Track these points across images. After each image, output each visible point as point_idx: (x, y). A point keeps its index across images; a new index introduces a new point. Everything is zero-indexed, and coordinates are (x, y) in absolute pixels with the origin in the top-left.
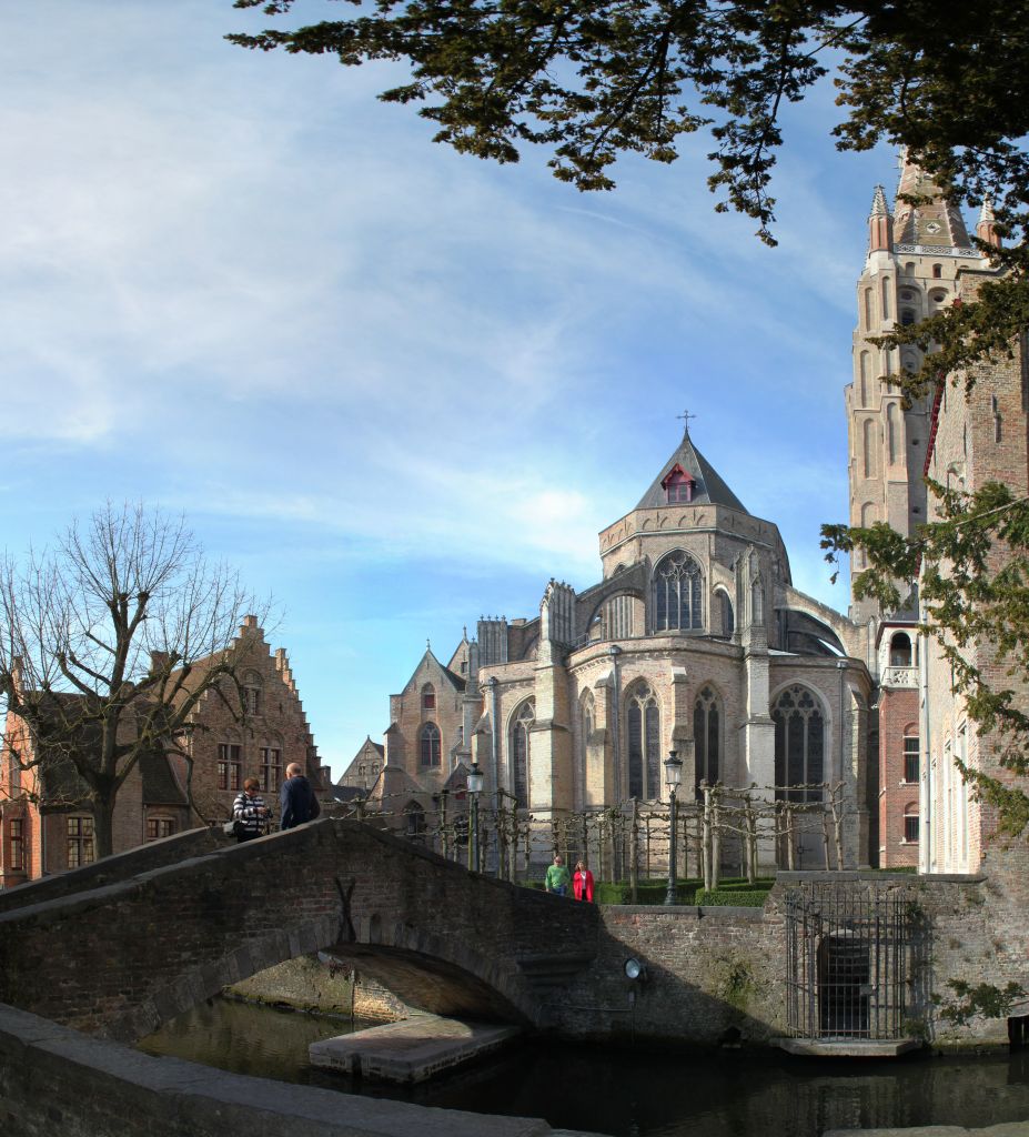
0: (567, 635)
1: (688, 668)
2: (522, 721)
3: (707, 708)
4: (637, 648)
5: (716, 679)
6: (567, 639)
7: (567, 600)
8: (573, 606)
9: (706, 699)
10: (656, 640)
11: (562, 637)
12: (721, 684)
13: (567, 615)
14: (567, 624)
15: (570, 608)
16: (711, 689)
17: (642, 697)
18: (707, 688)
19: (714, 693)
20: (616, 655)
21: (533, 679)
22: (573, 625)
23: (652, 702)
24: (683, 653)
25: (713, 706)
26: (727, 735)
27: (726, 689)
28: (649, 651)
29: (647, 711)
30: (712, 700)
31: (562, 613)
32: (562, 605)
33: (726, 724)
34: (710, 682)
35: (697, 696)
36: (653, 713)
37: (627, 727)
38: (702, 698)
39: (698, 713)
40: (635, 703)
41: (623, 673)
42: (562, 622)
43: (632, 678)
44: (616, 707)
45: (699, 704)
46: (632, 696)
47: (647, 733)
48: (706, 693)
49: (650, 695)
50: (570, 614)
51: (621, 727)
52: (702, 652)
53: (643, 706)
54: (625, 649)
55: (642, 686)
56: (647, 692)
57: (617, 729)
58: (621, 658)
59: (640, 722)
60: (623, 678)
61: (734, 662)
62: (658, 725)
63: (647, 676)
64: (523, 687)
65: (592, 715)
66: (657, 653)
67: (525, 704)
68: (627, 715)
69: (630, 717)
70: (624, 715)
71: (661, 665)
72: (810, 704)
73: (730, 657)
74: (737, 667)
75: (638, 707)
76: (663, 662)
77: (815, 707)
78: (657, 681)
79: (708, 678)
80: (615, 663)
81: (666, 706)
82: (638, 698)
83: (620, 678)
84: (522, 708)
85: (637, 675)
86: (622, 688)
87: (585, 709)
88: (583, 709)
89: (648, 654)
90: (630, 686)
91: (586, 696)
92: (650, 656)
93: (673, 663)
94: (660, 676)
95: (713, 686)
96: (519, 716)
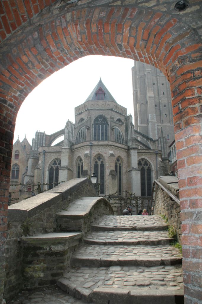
0: (72, 139)
1: (114, 152)
2: (53, 166)
3: (118, 165)
4: (98, 144)
5: (121, 156)
6: (72, 140)
7: (72, 127)
8: (73, 129)
9: (118, 162)
11: (70, 139)
12: (122, 158)
13: (72, 132)
14: (72, 135)
15: (73, 130)
17: (99, 160)
18: (118, 159)
19: (120, 160)
20: (91, 146)
21: (61, 152)
22: (73, 136)
23: (102, 162)
24: (113, 147)
25: (120, 164)
26: (124, 174)
27: (124, 159)
28: (102, 145)
29: (101, 165)
30: (119, 162)
31: (71, 131)
32: (71, 128)
33: (124, 170)
34: (119, 156)
35: (116, 161)
36: (102, 166)
37: (94, 169)
38: (117, 161)
39: (116, 166)
40: (96, 162)
41: (93, 152)
42: (70, 134)
43: (96, 154)
44: (90, 163)
45: (116, 163)
46: (95, 160)
47: (100, 172)
48: (118, 160)
50: (73, 132)
51: (92, 170)
52: (118, 147)
53: (99, 163)
54: (95, 144)
55: (99, 157)
56: (101, 159)
57: (91, 170)
58: (93, 147)
59: (98, 168)
60: (93, 153)
61: (126, 151)
62: (104, 169)
63: (101, 153)
64: (54, 154)
65: (80, 165)
66: (104, 146)
67: (54, 160)
68: (94, 166)
69: (95, 167)
70: (93, 166)
71: (105, 150)
72: (147, 165)
73: (125, 149)
74: (127, 152)
75: (98, 163)
76: (106, 149)
77: (149, 166)
78: (104, 155)
79: (119, 155)
80: (91, 148)
81: (107, 164)
82: (97, 160)
83: (92, 154)
84: (53, 161)
85: (98, 153)
86: (93, 157)
87: (78, 163)
88: (77, 163)
89: (102, 146)
90: (95, 156)
91: (78, 159)
92: (102, 147)
93: (109, 150)
94: (105, 153)
95: (120, 158)
96: (52, 164)
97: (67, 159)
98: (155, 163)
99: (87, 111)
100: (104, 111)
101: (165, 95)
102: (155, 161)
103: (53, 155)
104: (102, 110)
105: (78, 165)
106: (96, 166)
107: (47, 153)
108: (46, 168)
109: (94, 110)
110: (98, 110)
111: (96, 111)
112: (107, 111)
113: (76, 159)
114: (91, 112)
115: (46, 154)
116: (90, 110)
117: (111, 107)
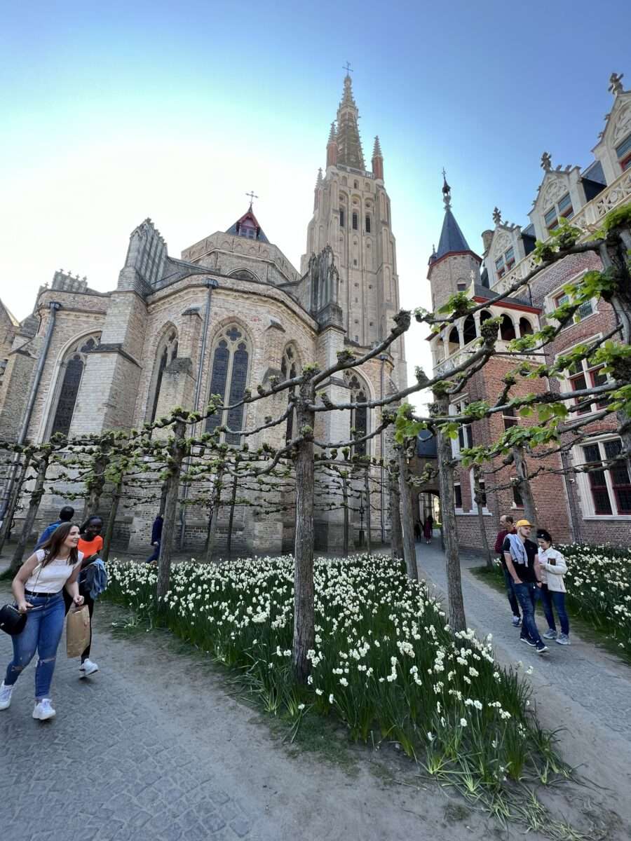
1: (282, 320)
2: (82, 354)
3: (289, 366)
4: (235, 287)
5: (299, 341)
7: (159, 251)
9: (290, 358)
10: (255, 285)
12: (302, 348)
13: (157, 260)
16: (293, 350)
17: (233, 339)
18: (290, 349)
19: (295, 355)
23: (242, 346)
24: (280, 305)
25: (293, 366)
27: (305, 354)
29: (236, 353)
30: (293, 360)
31: (152, 255)
34: (294, 342)
35: (283, 352)
36: (242, 356)
37: (212, 364)
38: (287, 355)
39: (284, 365)
40: (223, 343)
41: (214, 309)
42: (150, 262)
43: (225, 317)
44: (203, 340)
45: (284, 357)
46: (221, 335)
48: (289, 352)
49: (242, 339)
51: (206, 362)
52: (294, 312)
53: (232, 347)
54: (223, 285)
55: (234, 329)
56: (239, 335)
57: (202, 363)
58: (217, 293)
59: (227, 362)
60: (216, 314)
61: (313, 333)
62: (246, 368)
63: (243, 318)
64: (92, 319)
65: (169, 352)
66: (255, 297)
67: (87, 338)
68: (213, 352)
69: (216, 355)
70: (210, 351)
71: (256, 311)
72: (358, 386)
73: (310, 327)
74: (314, 339)
75: (227, 347)
76: (259, 308)
77: (361, 389)
78: (251, 324)
79: (294, 338)
80: (210, 297)
81: (258, 350)
82: (228, 339)
83: (212, 314)
84: (84, 341)
85: (231, 315)
86: (213, 323)
87: (161, 346)
88: (158, 347)
89: (246, 296)
90: (221, 324)
91: (165, 333)
92: (247, 298)
93: (269, 312)
94: (255, 320)
95: (296, 349)
96: (79, 349)
97: (125, 326)
98: (379, 384)
99: (212, 256)
100: (254, 264)
101: (360, 303)
102: (378, 379)
103: (87, 322)
104: (248, 260)
105: (161, 352)
106: (221, 354)
107: (67, 313)
108: (55, 357)
109: (230, 255)
110: (239, 257)
111: (235, 260)
112: (262, 265)
113: (159, 333)
114: (221, 258)
115: (62, 315)
116: (219, 255)
117: (272, 258)
